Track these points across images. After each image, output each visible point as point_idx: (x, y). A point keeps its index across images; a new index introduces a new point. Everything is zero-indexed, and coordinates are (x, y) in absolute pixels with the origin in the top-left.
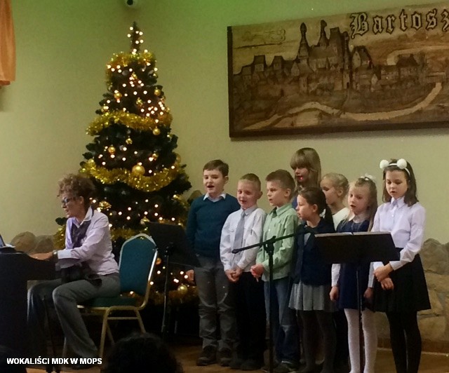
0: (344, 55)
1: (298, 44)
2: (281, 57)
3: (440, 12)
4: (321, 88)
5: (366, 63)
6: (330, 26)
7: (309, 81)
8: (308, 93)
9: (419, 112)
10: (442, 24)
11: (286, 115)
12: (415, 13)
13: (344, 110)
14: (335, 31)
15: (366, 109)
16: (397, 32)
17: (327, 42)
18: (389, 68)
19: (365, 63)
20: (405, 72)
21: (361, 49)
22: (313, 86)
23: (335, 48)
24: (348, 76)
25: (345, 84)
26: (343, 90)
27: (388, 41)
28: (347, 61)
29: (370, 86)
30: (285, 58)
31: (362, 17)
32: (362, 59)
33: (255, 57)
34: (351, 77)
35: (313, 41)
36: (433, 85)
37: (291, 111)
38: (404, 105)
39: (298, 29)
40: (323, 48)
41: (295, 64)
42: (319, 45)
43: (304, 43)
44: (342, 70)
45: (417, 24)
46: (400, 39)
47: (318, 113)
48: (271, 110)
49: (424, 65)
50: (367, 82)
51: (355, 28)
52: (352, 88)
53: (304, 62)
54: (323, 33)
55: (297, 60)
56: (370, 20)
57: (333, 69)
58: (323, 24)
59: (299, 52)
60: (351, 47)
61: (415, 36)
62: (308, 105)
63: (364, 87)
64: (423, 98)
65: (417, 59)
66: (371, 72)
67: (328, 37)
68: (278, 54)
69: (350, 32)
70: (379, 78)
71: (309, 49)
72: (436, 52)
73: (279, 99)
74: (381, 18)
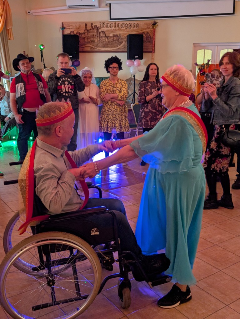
0: (98, 33)
1: (84, 29)
2: (79, 32)
3: (125, 24)
4: (91, 41)
5: (104, 35)
6: (94, 25)
7: (87, 39)
8: (87, 42)
9: (118, 49)
10: (125, 27)
12: (118, 23)
15: (104, 47)
16: (113, 28)
17: (93, 29)
18: (110, 37)
20: (115, 38)
21: (103, 32)
22: (89, 40)
23: (95, 31)
25: (98, 40)
26: (98, 42)
27: (111, 30)
29: (105, 41)
33: (71, 31)
34: (100, 38)
35: (89, 28)
36: (123, 42)
37: (82, 46)
38: (114, 46)
39: (85, 25)
40: (92, 30)
41: (83, 34)
43: (86, 29)
45: (119, 26)
46: (114, 29)
47: (90, 47)
49: (120, 37)
50: (104, 40)
52: (100, 42)
53: (86, 34)
54: (92, 26)
56: (106, 24)
57: (95, 36)
59: (85, 31)
60: (100, 31)
61: (118, 29)
62: (87, 45)
64: (120, 45)
65: (118, 35)
66: (106, 38)
67: (93, 27)
68: (78, 31)
69: (100, 27)
70: (108, 39)
71: (88, 30)
72: (124, 34)
74: (109, 24)
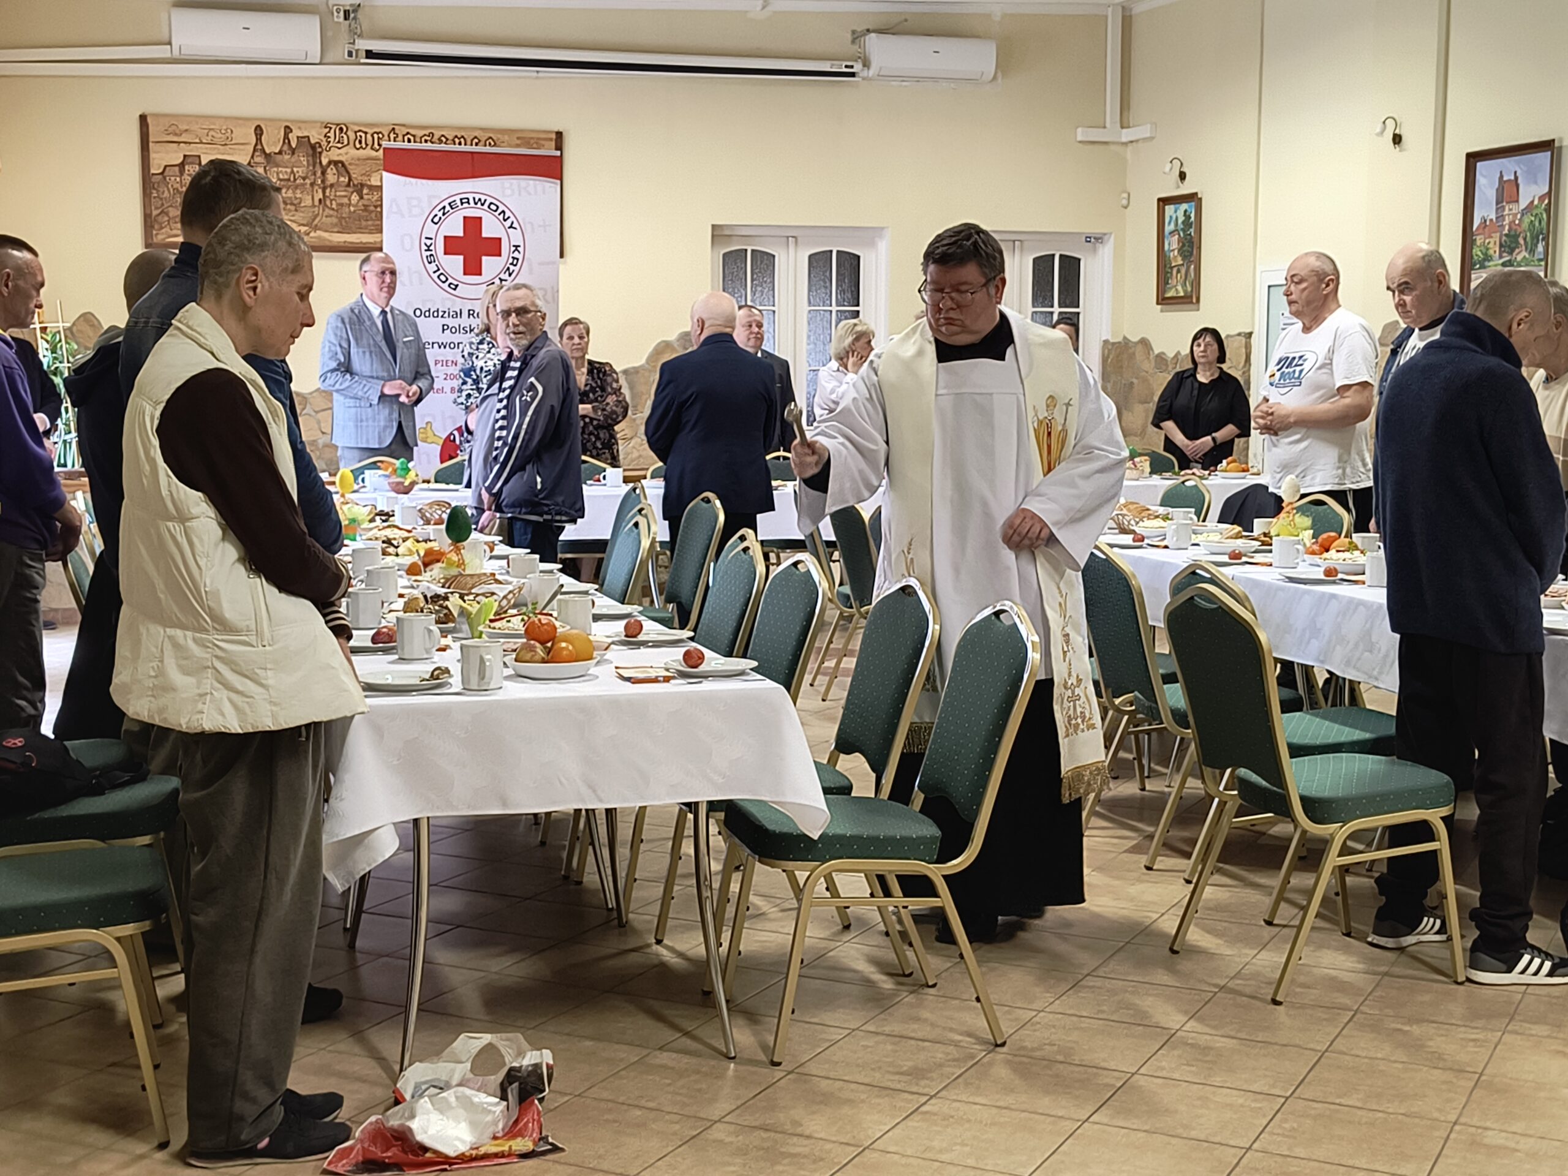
0: (314, 167)
1: (250, 147)
3: (436, 137)
5: (344, 180)
6: (297, 133)
12: (408, 133)
13: (316, 228)
14: (303, 140)
15: (344, 228)
17: (293, 151)
18: (372, 187)
19: (342, 179)
21: (338, 164)
23: (303, 159)
24: (320, 191)
25: (316, 200)
26: (314, 206)
27: (373, 158)
28: (319, 174)
29: (349, 205)
31: (341, 129)
32: (339, 174)
33: (185, 156)
34: (324, 193)
35: (272, 147)
39: (254, 130)
40: (286, 157)
42: (280, 153)
43: (259, 148)
44: (312, 184)
50: (346, 200)
51: (332, 139)
52: (326, 205)
54: (286, 137)
56: (351, 133)
57: (300, 181)
58: (288, 130)
59: (252, 157)
60: (325, 162)
63: (342, 205)
66: (351, 190)
67: (294, 145)
69: (324, 144)
70: (361, 198)
71: (267, 156)
74: (366, 133)
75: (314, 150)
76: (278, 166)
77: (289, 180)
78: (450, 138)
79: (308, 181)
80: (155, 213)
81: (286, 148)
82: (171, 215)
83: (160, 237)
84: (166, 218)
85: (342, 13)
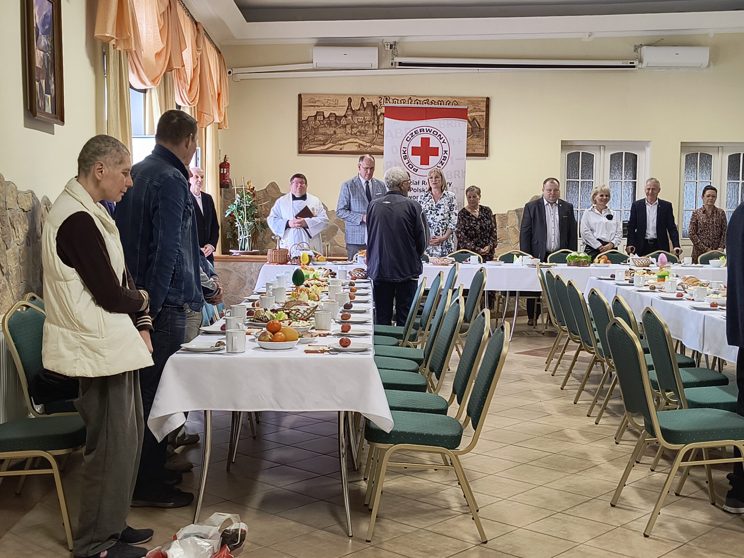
0: (374, 116)
1: (346, 108)
2: (335, 114)
4: (359, 132)
6: (367, 100)
7: (352, 128)
8: (351, 134)
11: (337, 144)
12: (417, 100)
13: (374, 144)
14: (370, 104)
17: (365, 109)
22: (355, 130)
23: (369, 112)
24: (376, 127)
25: (375, 131)
26: (373, 134)
28: (376, 119)
30: (337, 115)
31: (387, 98)
33: (317, 112)
34: (378, 128)
35: (356, 107)
37: (340, 142)
39: (347, 100)
40: (362, 111)
41: (344, 118)
42: (359, 110)
43: (349, 108)
44: (373, 124)
48: (327, 141)
51: (382, 103)
52: (379, 133)
53: (350, 118)
54: (362, 102)
55: (345, 116)
56: (391, 100)
57: (367, 122)
58: (363, 99)
59: (346, 112)
60: (379, 113)
62: (351, 140)
67: (365, 106)
68: (332, 112)
69: (379, 105)
71: (353, 111)
73: (333, 135)
74: (398, 100)
75: (374, 108)
76: (358, 116)
77: (363, 122)
78: (436, 101)
79: (371, 123)
80: (303, 138)
81: (362, 107)
82: (310, 139)
83: (305, 148)
84: (308, 140)
85: (389, 46)
